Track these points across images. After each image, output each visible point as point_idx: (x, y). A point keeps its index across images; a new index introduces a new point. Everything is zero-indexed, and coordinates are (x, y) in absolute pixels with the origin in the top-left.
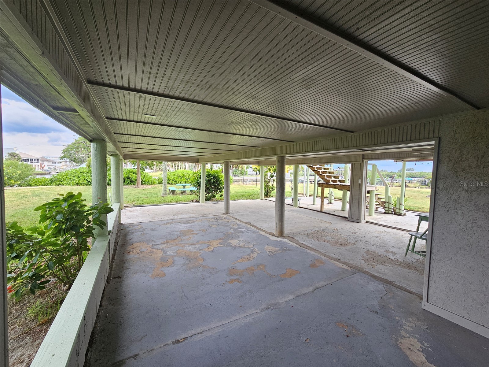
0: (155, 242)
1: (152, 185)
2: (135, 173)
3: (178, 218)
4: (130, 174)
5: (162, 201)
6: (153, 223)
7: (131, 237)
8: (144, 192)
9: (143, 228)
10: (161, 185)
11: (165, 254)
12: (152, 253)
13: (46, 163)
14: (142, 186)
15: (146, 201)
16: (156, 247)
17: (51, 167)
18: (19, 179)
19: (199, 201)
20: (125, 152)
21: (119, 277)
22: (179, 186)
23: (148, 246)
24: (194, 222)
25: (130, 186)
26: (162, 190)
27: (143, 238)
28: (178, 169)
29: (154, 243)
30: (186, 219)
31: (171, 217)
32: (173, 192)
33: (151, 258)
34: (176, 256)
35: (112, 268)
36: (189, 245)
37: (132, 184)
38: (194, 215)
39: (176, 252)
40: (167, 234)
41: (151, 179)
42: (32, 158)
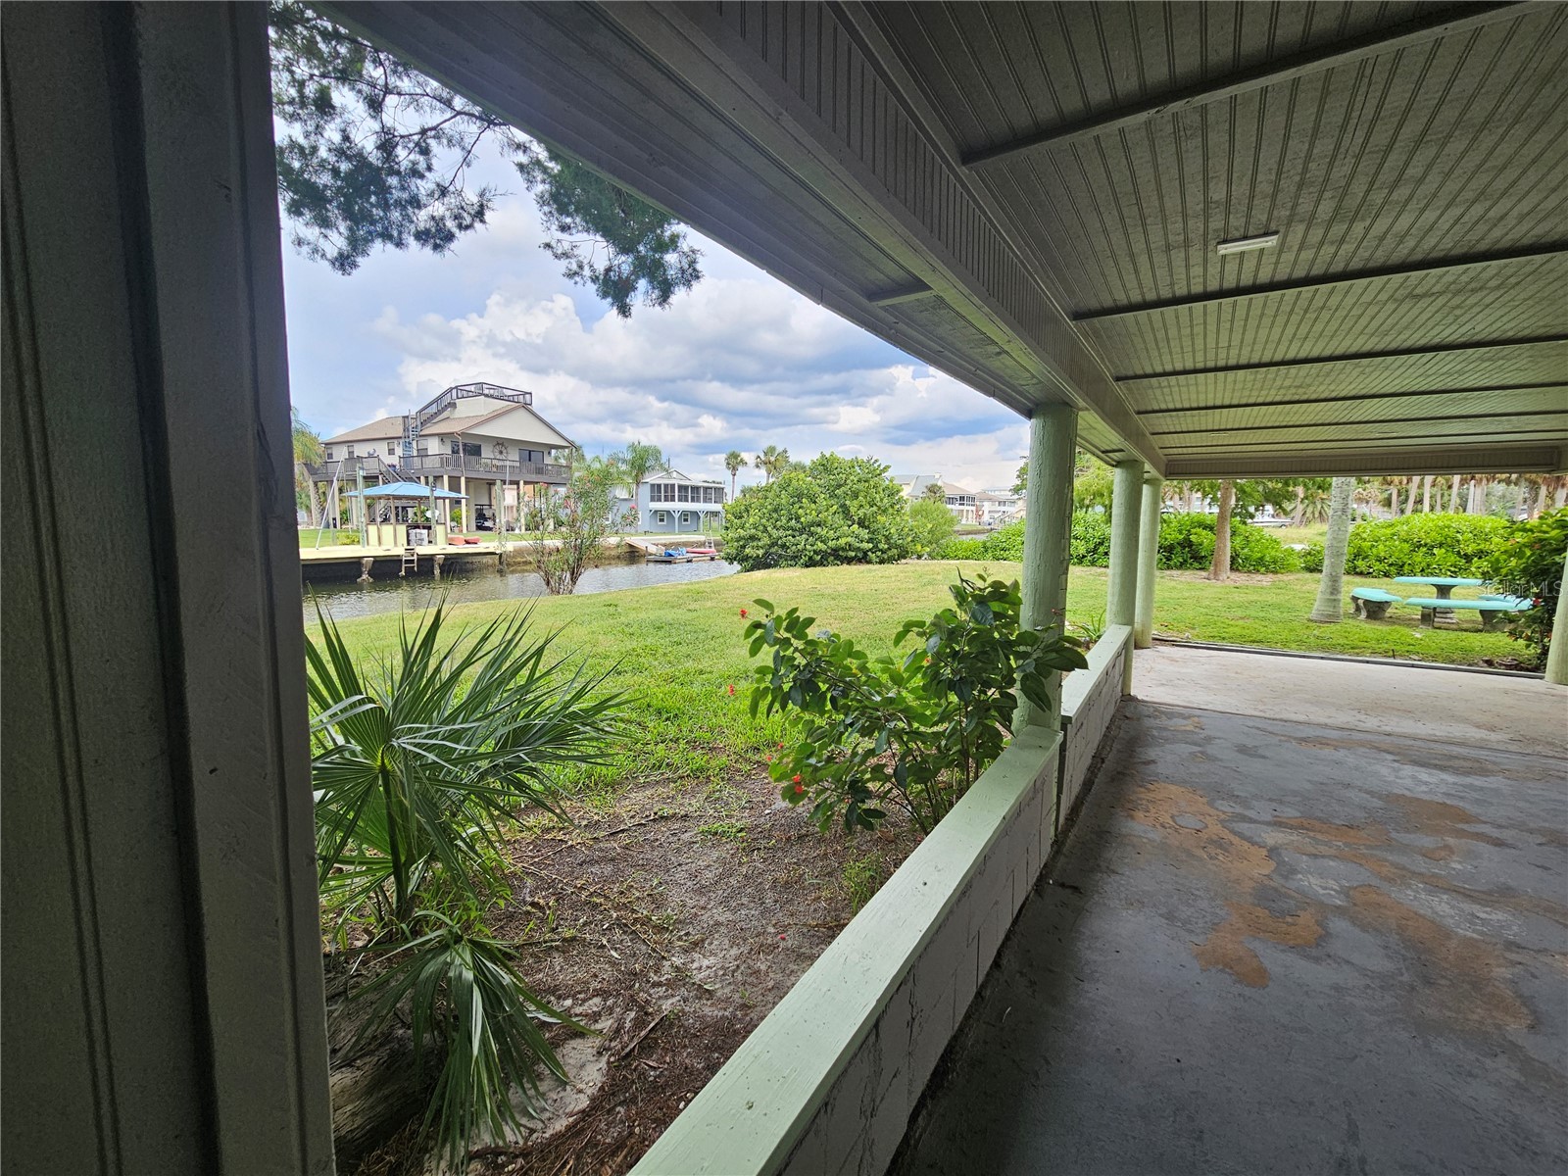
0: (1244, 802)
1: (1275, 572)
2: (1211, 529)
3: (1385, 728)
4: (1193, 531)
5: (1312, 639)
6: (1251, 724)
7: (1152, 753)
8: (1238, 597)
9: (1203, 735)
10: (1316, 576)
11: (1286, 878)
12: (1221, 847)
13: (987, 506)
14: (1234, 576)
15: (1238, 631)
16: (1243, 827)
17: (996, 516)
18: (930, 542)
19: (1536, 669)
20: (1171, 451)
21: (1076, 889)
22: (1416, 584)
23: (1212, 812)
24: (1484, 772)
25: (1188, 572)
26: (1319, 596)
27: (1196, 771)
28: (1415, 511)
29: (1238, 809)
30: (1432, 745)
31: (1343, 718)
32: (1375, 610)
33: (1214, 868)
34: (1339, 911)
35: (1063, 843)
36: (1435, 885)
37: (1196, 565)
38: (1493, 736)
39: (1345, 892)
40: (1308, 786)
41: (1273, 553)
42: (962, 493)
